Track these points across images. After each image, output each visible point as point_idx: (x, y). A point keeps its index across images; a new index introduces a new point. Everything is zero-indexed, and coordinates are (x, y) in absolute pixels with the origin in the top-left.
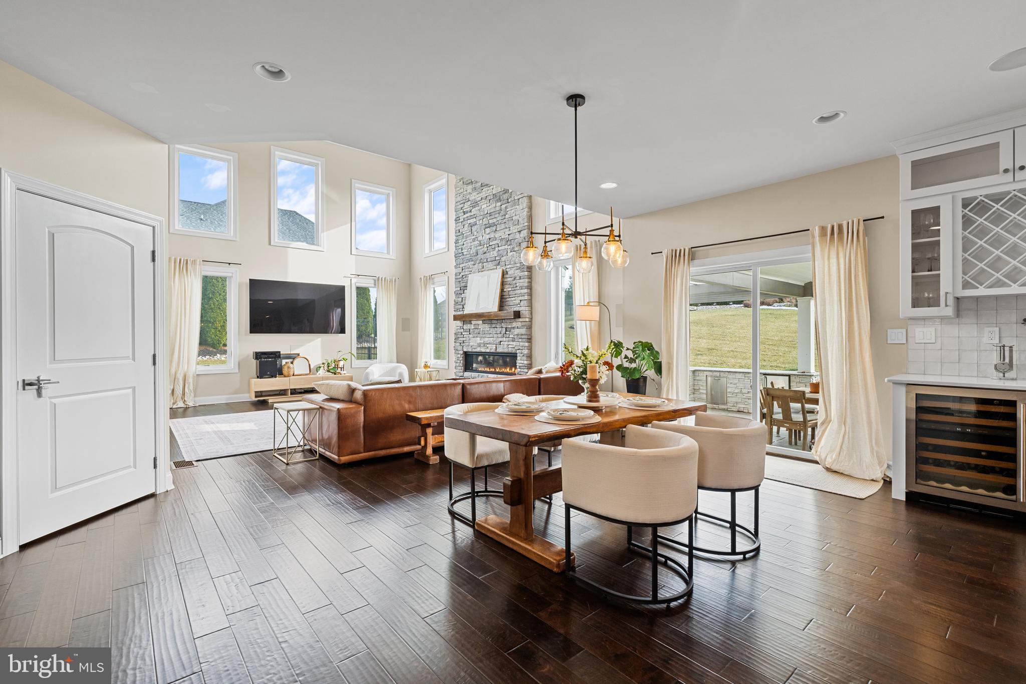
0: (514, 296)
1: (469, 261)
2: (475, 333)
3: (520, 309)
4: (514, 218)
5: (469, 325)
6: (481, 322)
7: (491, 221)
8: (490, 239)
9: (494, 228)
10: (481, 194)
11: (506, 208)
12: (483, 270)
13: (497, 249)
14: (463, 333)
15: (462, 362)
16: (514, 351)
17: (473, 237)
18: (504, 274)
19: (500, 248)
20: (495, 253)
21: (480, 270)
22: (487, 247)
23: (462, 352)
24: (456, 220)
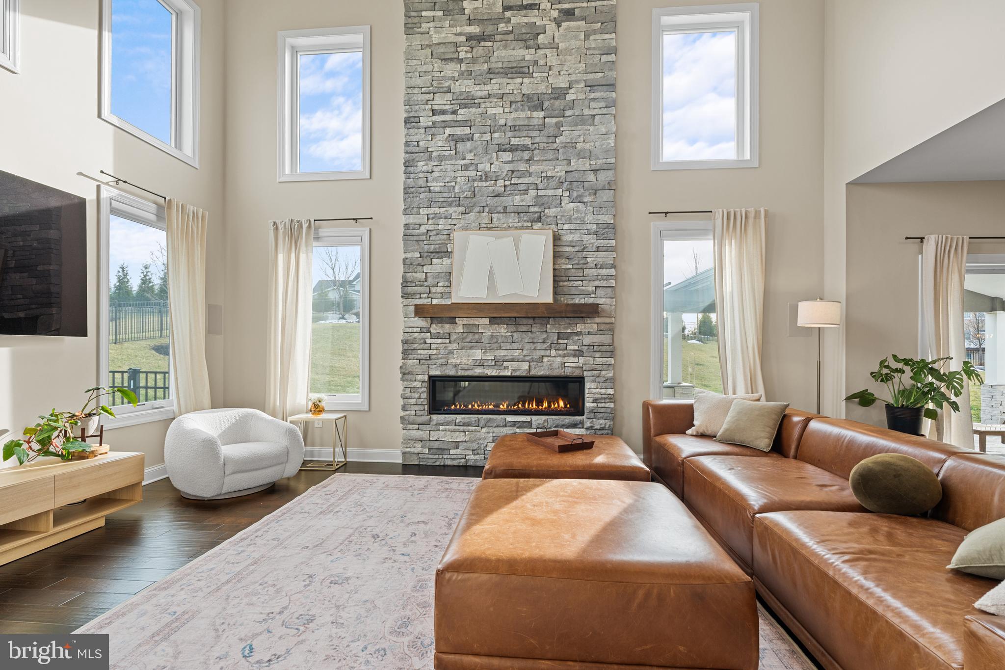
0: (582, 278)
1: (450, 206)
2: (468, 340)
3: (598, 301)
4: (579, 146)
5: (447, 326)
6: (487, 321)
7: (515, 141)
8: (513, 172)
9: (526, 155)
10: (488, 87)
11: (558, 125)
12: (491, 225)
13: (532, 193)
14: (428, 341)
15: (425, 395)
16: (577, 373)
17: (463, 162)
18: (557, 238)
19: (540, 193)
20: (529, 198)
21: (483, 225)
22: (505, 186)
23: (426, 378)
24: (407, 121)
